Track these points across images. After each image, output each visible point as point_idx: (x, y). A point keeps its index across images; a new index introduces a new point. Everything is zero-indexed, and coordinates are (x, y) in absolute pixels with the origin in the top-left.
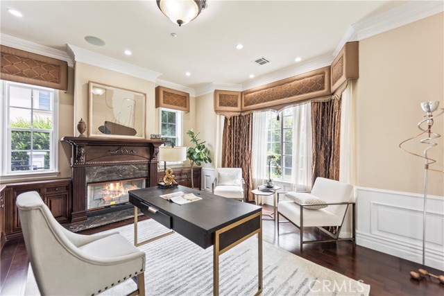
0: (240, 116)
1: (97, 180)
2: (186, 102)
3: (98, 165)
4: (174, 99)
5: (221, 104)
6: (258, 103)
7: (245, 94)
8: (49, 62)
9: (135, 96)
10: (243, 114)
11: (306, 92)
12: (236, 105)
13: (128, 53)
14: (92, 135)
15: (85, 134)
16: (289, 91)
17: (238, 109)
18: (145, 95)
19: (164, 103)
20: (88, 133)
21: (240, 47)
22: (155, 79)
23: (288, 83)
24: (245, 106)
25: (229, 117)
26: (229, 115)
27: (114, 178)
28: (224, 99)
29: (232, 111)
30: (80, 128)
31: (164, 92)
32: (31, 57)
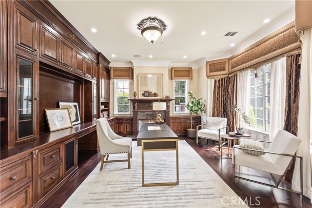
0: (227, 78)
1: (142, 118)
2: (189, 73)
3: (142, 112)
4: (181, 73)
5: (211, 71)
6: (240, 65)
7: (231, 59)
8: (126, 69)
9: (158, 76)
10: (230, 76)
11: (280, 48)
12: (224, 69)
13: (151, 57)
14: (140, 98)
15: (137, 98)
16: (265, 50)
17: (226, 72)
18: (163, 75)
19: (175, 77)
20: (138, 97)
21: (203, 33)
22: (169, 65)
23: (264, 42)
24: (232, 69)
25: (217, 79)
26: (217, 78)
27: (149, 118)
28: (214, 67)
29: (221, 75)
30: (135, 95)
31: (175, 70)
32: (121, 69)
